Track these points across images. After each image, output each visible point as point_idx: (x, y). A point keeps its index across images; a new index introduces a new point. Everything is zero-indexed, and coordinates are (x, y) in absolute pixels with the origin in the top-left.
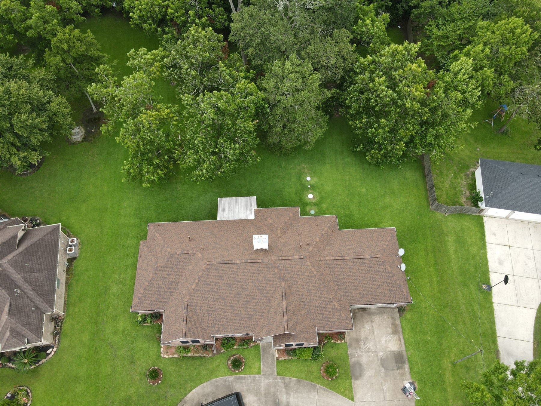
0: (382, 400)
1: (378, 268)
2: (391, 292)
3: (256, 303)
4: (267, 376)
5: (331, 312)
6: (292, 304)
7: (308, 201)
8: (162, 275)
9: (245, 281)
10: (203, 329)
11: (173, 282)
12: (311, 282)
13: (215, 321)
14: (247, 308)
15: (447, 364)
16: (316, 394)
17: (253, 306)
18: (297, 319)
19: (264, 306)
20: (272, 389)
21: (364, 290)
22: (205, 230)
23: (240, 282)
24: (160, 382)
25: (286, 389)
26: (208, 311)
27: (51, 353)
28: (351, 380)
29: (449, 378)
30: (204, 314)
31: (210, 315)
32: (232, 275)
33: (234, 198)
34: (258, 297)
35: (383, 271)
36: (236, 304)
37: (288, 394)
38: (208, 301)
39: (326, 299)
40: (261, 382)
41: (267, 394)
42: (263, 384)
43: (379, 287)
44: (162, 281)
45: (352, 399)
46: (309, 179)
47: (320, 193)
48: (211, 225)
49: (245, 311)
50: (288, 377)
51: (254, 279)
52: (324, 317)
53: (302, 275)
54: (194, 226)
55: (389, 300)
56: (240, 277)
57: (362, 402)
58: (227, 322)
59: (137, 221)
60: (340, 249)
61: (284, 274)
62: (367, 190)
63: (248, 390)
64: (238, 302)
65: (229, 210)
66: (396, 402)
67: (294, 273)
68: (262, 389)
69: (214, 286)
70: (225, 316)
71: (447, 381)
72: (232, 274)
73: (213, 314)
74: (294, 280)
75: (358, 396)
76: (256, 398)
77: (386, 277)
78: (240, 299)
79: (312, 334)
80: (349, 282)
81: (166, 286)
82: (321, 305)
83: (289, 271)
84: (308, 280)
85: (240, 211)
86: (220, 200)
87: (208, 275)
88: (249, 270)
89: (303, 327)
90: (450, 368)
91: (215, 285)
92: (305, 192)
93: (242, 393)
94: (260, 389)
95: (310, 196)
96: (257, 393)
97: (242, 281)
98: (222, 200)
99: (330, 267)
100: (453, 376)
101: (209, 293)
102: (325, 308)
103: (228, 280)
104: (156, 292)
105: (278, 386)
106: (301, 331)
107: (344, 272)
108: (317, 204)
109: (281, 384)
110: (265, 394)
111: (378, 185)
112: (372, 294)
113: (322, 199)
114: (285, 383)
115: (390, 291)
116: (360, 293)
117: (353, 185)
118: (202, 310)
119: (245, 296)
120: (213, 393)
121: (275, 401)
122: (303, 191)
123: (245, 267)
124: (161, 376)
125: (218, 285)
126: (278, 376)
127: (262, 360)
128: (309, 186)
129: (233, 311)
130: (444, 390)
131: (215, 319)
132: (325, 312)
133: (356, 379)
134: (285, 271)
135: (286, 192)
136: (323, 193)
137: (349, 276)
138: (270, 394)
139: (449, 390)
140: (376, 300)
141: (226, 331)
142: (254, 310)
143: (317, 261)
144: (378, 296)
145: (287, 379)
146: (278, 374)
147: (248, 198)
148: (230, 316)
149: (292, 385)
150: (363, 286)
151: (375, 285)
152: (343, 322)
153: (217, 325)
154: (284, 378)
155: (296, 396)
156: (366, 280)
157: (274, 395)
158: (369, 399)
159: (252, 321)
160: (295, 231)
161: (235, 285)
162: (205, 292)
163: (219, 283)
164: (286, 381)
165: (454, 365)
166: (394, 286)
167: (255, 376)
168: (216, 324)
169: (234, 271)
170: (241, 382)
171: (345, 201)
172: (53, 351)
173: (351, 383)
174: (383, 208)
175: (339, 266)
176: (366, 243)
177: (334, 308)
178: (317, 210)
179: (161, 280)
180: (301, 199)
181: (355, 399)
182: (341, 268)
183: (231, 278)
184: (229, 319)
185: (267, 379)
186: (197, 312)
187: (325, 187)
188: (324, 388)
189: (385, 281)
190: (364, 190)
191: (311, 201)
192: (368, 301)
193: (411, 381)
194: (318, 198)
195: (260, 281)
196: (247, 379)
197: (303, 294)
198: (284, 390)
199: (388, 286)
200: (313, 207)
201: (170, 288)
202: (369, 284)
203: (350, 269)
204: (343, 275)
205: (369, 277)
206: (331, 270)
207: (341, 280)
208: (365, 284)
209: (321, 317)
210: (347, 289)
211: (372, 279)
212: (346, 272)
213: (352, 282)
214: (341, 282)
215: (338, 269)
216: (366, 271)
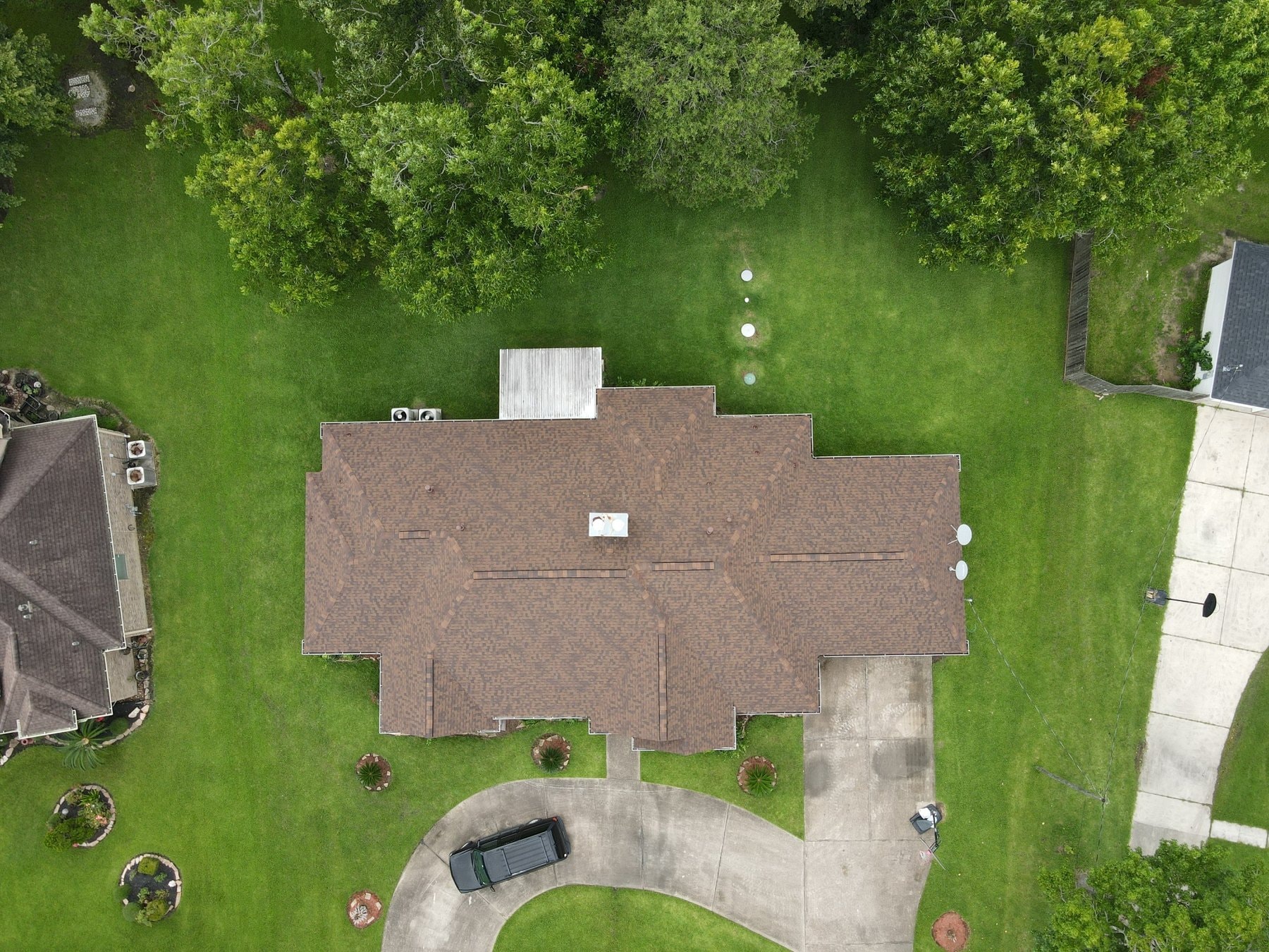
0: (864, 838)
1: (897, 582)
2: (920, 633)
3: (596, 661)
4: (619, 781)
5: (773, 678)
6: (682, 668)
7: (741, 345)
8: (366, 583)
9: (570, 615)
10: (473, 708)
11: (395, 598)
12: (729, 618)
13: (500, 692)
14: (575, 669)
15: (1020, 769)
16: (724, 822)
17: (588, 666)
18: (691, 702)
19: (614, 666)
20: (630, 809)
21: (857, 627)
22: (468, 455)
23: (556, 617)
24: (386, 785)
25: (659, 808)
26: (481, 673)
27: (138, 717)
28: (802, 796)
29: (1018, 798)
30: (474, 678)
31: (488, 681)
32: (538, 603)
33: (542, 351)
34: (600, 648)
35: (910, 589)
36: (548, 660)
37: (663, 819)
38: (480, 653)
39: (763, 654)
40: (606, 793)
41: (619, 817)
42: (609, 798)
43: (894, 621)
44: (368, 595)
45: (801, 835)
46: (747, 276)
47: (775, 319)
48: (484, 438)
49: (570, 675)
50: (664, 786)
51: (590, 611)
52: (753, 687)
53: (709, 603)
54: (440, 440)
55: (915, 647)
56: (556, 607)
57: (820, 841)
58: (528, 694)
59: (292, 389)
60: (809, 526)
61: (665, 601)
62: (902, 315)
63: (578, 809)
64: (553, 657)
65: (529, 389)
66: (894, 843)
67: (690, 600)
68: (608, 807)
69: (494, 624)
70: (523, 684)
71: (1013, 804)
72: (536, 600)
73: (494, 678)
74: (688, 613)
75: (813, 830)
76: (594, 825)
77: (915, 602)
78: (558, 652)
79: (723, 726)
80: (824, 609)
81: (379, 605)
82: (749, 666)
83: (678, 595)
84: (722, 615)
85: (557, 393)
86: (504, 355)
87: (478, 601)
88: (580, 593)
89: (705, 717)
90: (1025, 777)
91: (497, 621)
92: (735, 318)
93: (565, 814)
94: (603, 807)
95: (748, 330)
96: (598, 815)
97: (560, 614)
98: (510, 356)
99: (780, 576)
100: (1029, 793)
101: (483, 639)
102: (760, 671)
103: (529, 612)
104: (358, 617)
105: (643, 802)
106: (697, 728)
107: (812, 588)
108: (764, 354)
109: (650, 800)
110: (614, 818)
111: (935, 301)
112: (875, 634)
113: (778, 338)
114: (657, 797)
115: (920, 629)
116: (846, 632)
117: (866, 300)
118: (467, 670)
119: (569, 646)
120: (503, 811)
121: (636, 833)
122: (730, 313)
123: (569, 587)
124: (389, 774)
125: (505, 621)
126: (644, 783)
127: (610, 748)
128: (747, 300)
129: (542, 674)
130: (1004, 823)
131: (500, 688)
132: (759, 679)
133: (815, 793)
134: (666, 595)
135: (684, 316)
136: (783, 320)
137: (824, 597)
138: (624, 817)
139: (1013, 822)
140: (881, 647)
141: (525, 710)
142: (591, 673)
143: (748, 566)
144: (888, 639)
145: (663, 788)
146: (643, 778)
147: (579, 350)
148: (534, 683)
149: (672, 802)
150: (854, 618)
151: (884, 616)
152: (798, 697)
153: (504, 700)
154: (655, 788)
155: (680, 823)
156: (865, 605)
157: (634, 820)
158: (838, 836)
159: (586, 693)
160: (699, 472)
161: (545, 623)
162: (474, 636)
163: (505, 618)
164: (660, 792)
165: (1036, 770)
166: (931, 619)
167: (592, 781)
168: (502, 697)
169: (541, 594)
170: (563, 792)
171: (838, 348)
172: (141, 712)
173: (802, 802)
174: (937, 371)
175: (803, 576)
176: (877, 508)
177: (779, 671)
178: (762, 374)
179: (366, 592)
180: (722, 337)
181: (807, 836)
182: (808, 580)
183: (534, 609)
184: (532, 688)
185: (619, 787)
186: (456, 673)
187: (791, 302)
188: (743, 809)
189: (911, 610)
190: (893, 315)
191: (750, 344)
192: (863, 648)
193: (933, 803)
194: (768, 337)
195: (604, 617)
196: (576, 787)
197: (708, 642)
198: (656, 810)
199: (917, 619)
200: (753, 364)
201: (390, 609)
202: (870, 614)
203: (829, 582)
204: (811, 594)
205: (872, 599)
206: (782, 582)
207: (803, 605)
208: (860, 614)
209: (747, 687)
210: (815, 623)
211: (881, 604)
212: (819, 588)
213: (831, 609)
214: (803, 609)
215: (800, 582)
216: (869, 588)
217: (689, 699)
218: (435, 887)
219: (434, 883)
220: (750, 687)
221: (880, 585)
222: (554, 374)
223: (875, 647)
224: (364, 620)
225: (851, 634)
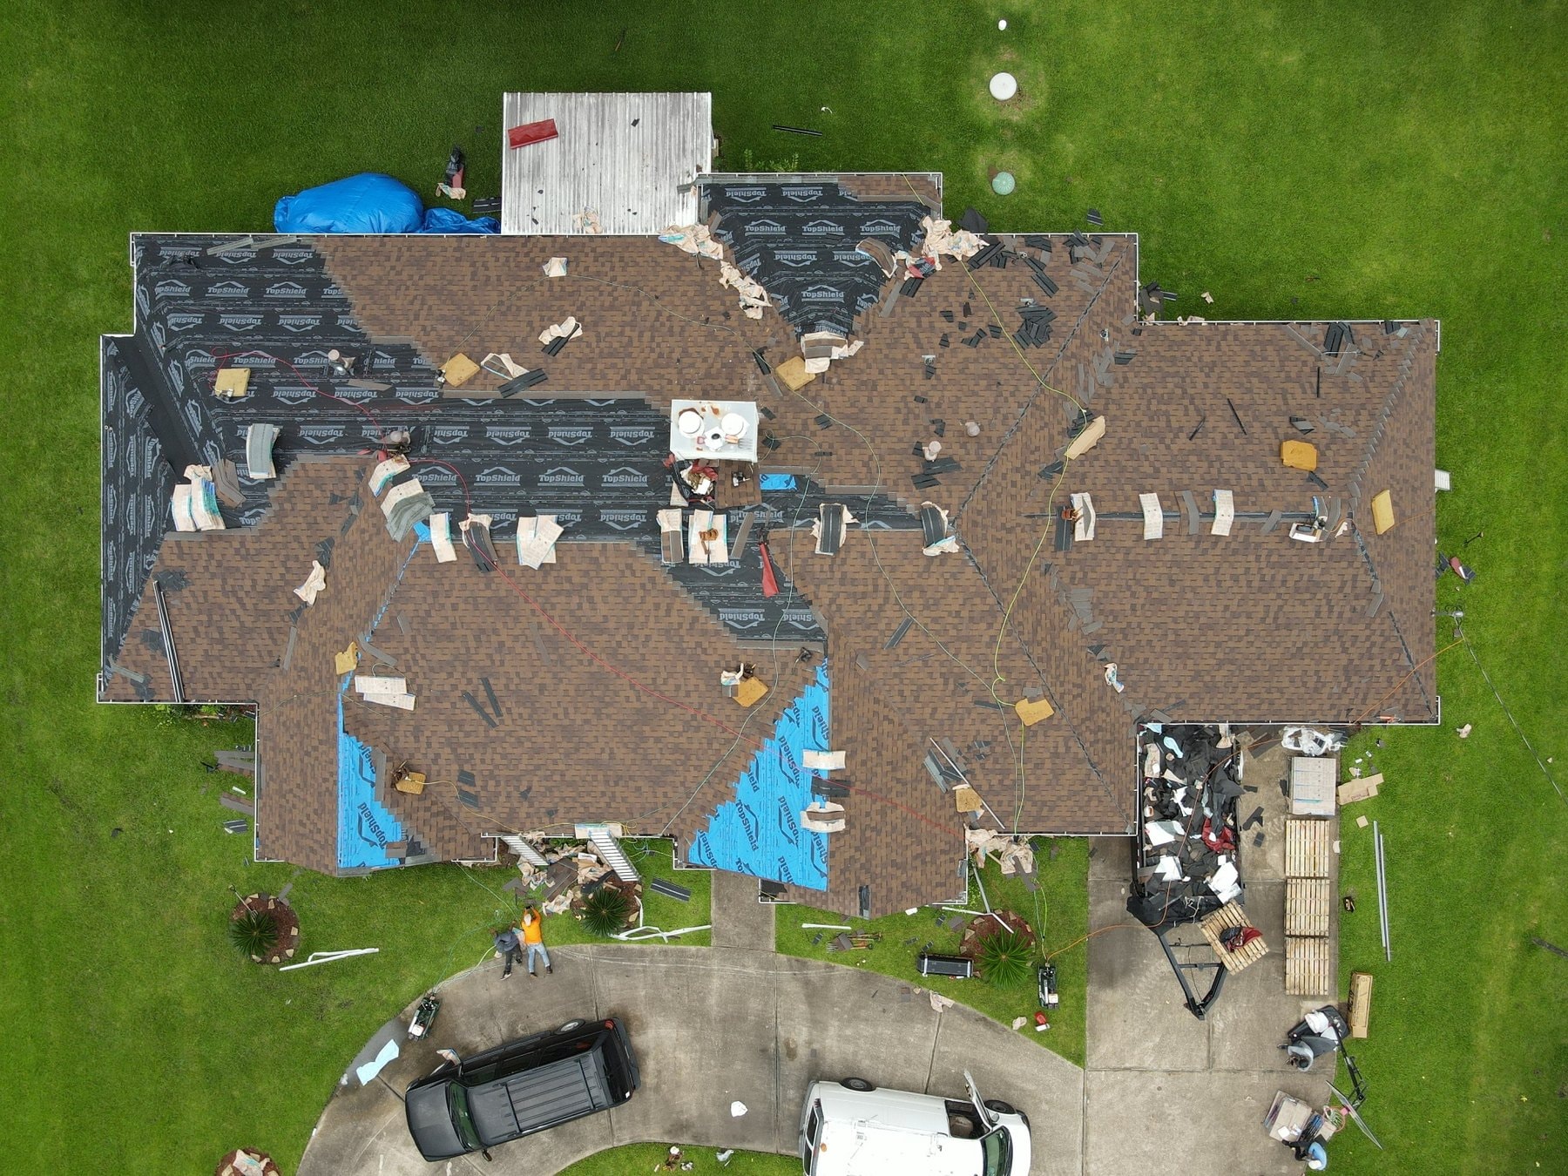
0: (1198, 1067)
1: (1317, 571)
2: (1348, 678)
3: (686, 723)
4: (733, 951)
5: (1048, 765)
6: (864, 742)
7: (987, 115)
8: (211, 556)
9: (631, 626)
10: (438, 814)
11: (275, 589)
12: (968, 639)
13: (492, 783)
14: (644, 739)
15: (1501, 941)
16: (933, 1030)
17: (671, 734)
18: (883, 813)
19: (725, 735)
20: (754, 1005)
21: (1220, 664)
22: (431, 300)
23: (602, 632)
24: (290, 952)
25: (810, 1005)
26: (453, 745)
28: (1081, 986)
29: (1493, 995)
30: (438, 756)
31: (467, 761)
32: (562, 599)
33: (589, 99)
34: (694, 698)
35: (1341, 589)
36: (587, 721)
37: (816, 1023)
38: (447, 705)
40: (709, 974)
41: (732, 1020)
42: (715, 983)
43: (1299, 653)
44: (218, 582)
45: (1079, 1058)
47: (1056, 65)
48: (466, 269)
49: (634, 751)
50: (821, 963)
51: (674, 619)
53: (926, 607)
54: (375, 271)
55: (1333, 706)
56: (603, 609)
57: (1115, 1070)
58: (549, 789)
59: (101, 186)
60: (1134, 454)
61: (832, 601)
62: (1310, 59)
63: (655, 1001)
64: (598, 713)
65: (563, 176)
66: (1255, 1078)
67: (886, 599)
68: (712, 1001)
69: (472, 644)
70: (538, 767)
71: (1485, 1007)
72: (559, 593)
73: (477, 756)
74: (882, 626)
75: (1101, 1050)
76: (685, 1033)
77: (1347, 614)
78: (608, 705)
79: (943, 858)
80: (1157, 625)
81: (243, 605)
82: (1001, 738)
83: (861, 589)
84: (953, 632)
85: (620, 185)
86: (513, 104)
87: (435, 594)
88: (652, 580)
89: (909, 841)
90: (1509, 956)
91: (477, 639)
92: (979, 62)
93: (631, 1012)
94: (703, 1000)
95: (1003, 86)
96: (693, 1015)
97: (611, 625)
98: (524, 106)
100: (1513, 987)
101: (450, 675)
103: (544, 619)
104: (202, 629)
105: (778, 991)
106: (894, 864)
107: (1138, 582)
108: (1033, 135)
109: (793, 987)
110: (723, 1020)
111: (1375, 33)
112: (1254, 679)
113: (1061, 105)
114: (807, 983)
115: (1349, 671)
116: (1197, 675)
117: (1238, 28)
118: (423, 739)
119: (631, 693)
120: (512, 1005)
121: (764, 1051)
122: (968, 52)
123: (629, 566)
124: (294, 932)
125: (494, 638)
126: (783, 957)
127: (718, 892)
128: (1003, 25)
129: (577, 750)
130: (1464, 1042)
131: (492, 776)
133: (1109, 979)
134: (837, 588)
135: (877, 57)
136: (1071, 67)
137: (1162, 602)
138: (744, 1019)
139: (1483, 1039)
140: (1265, 707)
142: (677, 749)
143: (1009, 531)
144: (1281, 691)
145: (818, 967)
146: (781, 947)
147: (665, 98)
148: (561, 767)
149: (837, 989)
150: (1218, 645)
151: (1279, 644)
152: (1094, 803)
153: (502, 799)
154: (804, 965)
155: (848, 1032)
156: (1243, 620)
157: (761, 1023)
158: (1148, 1062)
159: (668, 789)
160: (909, 338)
161: (583, 644)
162: (432, 669)
163: (496, 632)
164: (812, 974)
165: (1531, 943)
166: (1375, 650)
167: (683, 951)
168: (497, 795)
169: (569, 580)
170: (627, 973)
171: (1178, 124)
173: (1083, 998)
174: (1373, 172)
175: (1120, 556)
176: (1276, 420)
177: (1062, 750)
178: (1027, 175)
179: (213, 576)
180: (950, 98)
181: (1092, 1060)
182: (1130, 564)
183: (556, 613)
184: (557, 777)
185: (735, 964)
186: (401, 745)
187: (1090, 32)
188: (969, 1008)
189: (1336, 631)
190: (1292, 59)
191: (1006, 114)
192: (1227, 706)
193: (1333, 1002)
194: (1041, 102)
195: (704, 633)
196: (651, 961)
197: (920, 689)
198: (803, 1007)
199: (1345, 650)
200: (1012, 155)
201: (266, 614)
202: (1251, 638)
203: (1175, 570)
204: (1133, 595)
205: (1260, 608)
206: (1077, 568)
207: (1115, 618)
208: (1230, 638)
209: (994, 782)
210: (1137, 654)
211: (1276, 618)
212: (1153, 582)
213: (1172, 626)
214: (1115, 625)
215: (1113, 569)
216: (1256, 584)
217: (878, 805)
218: (381, 1144)
219: (380, 1137)
220: (1001, 782)
221: (1279, 578)
222: (614, 145)
223: (1251, 707)
224: (216, 635)
225: (1207, 678)
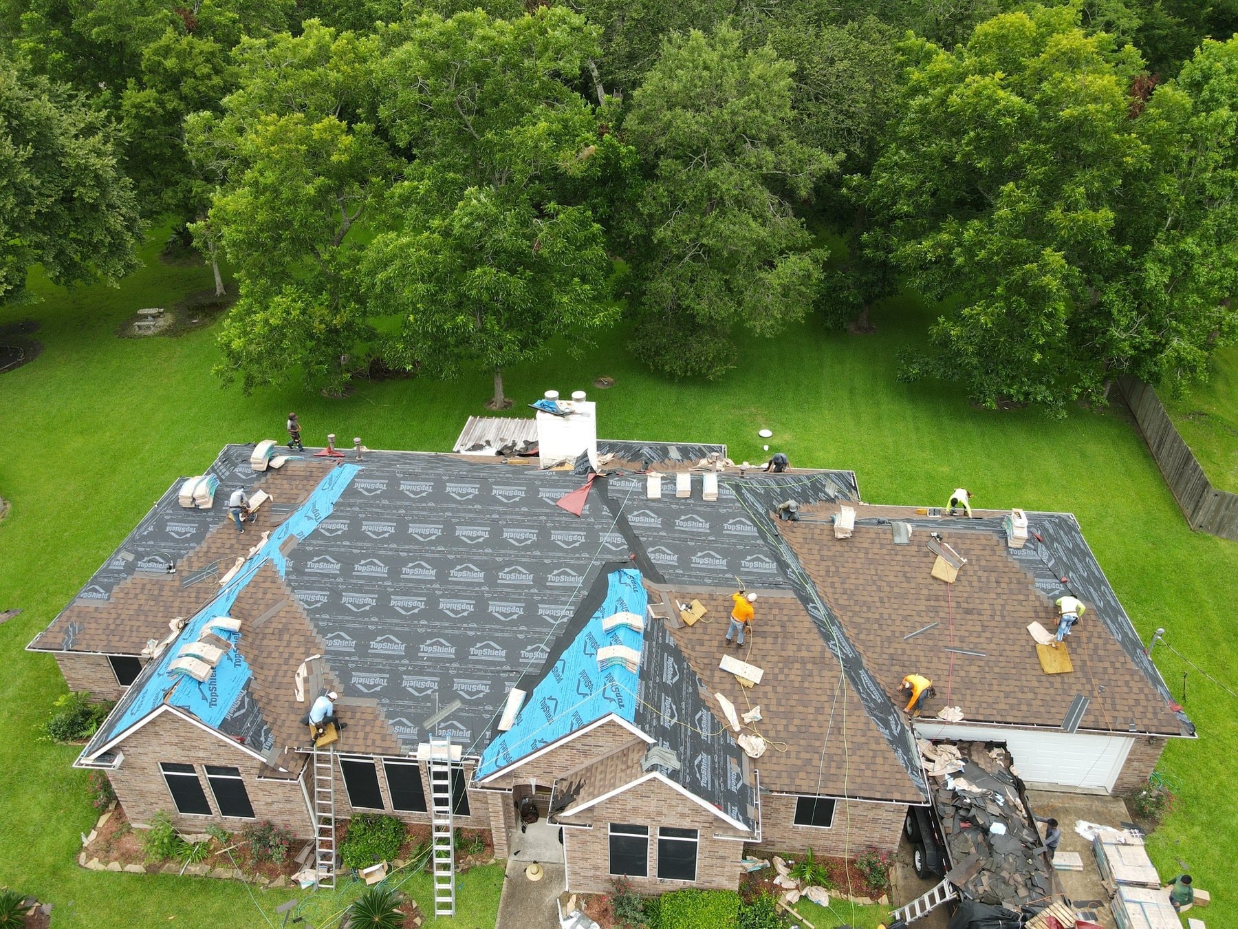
1: (1021, 576)
2: (1089, 681)
21: (969, 660)
26: (309, 644)
30: (292, 653)
39: (804, 654)
46: (766, 433)
52: (792, 728)
62: (956, 469)
80: (905, 618)
99: (825, 553)
102: (801, 690)
107: (880, 578)
111: (994, 462)
112: (1004, 677)
115: (1086, 672)
116: (952, 669)
118: (286, 637)
122: (747, 457)
128: (766, 449)
132: (800, 709)
137: (904, 596)
140: (1024, 707)
144: (1032, 690)
151: (1014, 641)
156: (976, 617)
166: (1101, 652)
182: (871, 562)
190: (945, 469)
192: (990, 705)
202: (988, 635)
203: (907, 569)
204: (879, 589)
205: (986, 606)
206: (830, 563)
207: (869, 608)
208: (971, 632)
210: (894, 645)
211: (1003, 616)
212: (892, 578)
213: (918, 619)
214: (870, 615)
215: (859, 566)
216: (975, 584)
221: (993, 579)
223: (1012, 707)
225: (963, 673)
